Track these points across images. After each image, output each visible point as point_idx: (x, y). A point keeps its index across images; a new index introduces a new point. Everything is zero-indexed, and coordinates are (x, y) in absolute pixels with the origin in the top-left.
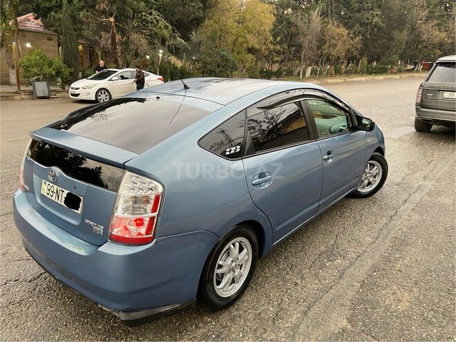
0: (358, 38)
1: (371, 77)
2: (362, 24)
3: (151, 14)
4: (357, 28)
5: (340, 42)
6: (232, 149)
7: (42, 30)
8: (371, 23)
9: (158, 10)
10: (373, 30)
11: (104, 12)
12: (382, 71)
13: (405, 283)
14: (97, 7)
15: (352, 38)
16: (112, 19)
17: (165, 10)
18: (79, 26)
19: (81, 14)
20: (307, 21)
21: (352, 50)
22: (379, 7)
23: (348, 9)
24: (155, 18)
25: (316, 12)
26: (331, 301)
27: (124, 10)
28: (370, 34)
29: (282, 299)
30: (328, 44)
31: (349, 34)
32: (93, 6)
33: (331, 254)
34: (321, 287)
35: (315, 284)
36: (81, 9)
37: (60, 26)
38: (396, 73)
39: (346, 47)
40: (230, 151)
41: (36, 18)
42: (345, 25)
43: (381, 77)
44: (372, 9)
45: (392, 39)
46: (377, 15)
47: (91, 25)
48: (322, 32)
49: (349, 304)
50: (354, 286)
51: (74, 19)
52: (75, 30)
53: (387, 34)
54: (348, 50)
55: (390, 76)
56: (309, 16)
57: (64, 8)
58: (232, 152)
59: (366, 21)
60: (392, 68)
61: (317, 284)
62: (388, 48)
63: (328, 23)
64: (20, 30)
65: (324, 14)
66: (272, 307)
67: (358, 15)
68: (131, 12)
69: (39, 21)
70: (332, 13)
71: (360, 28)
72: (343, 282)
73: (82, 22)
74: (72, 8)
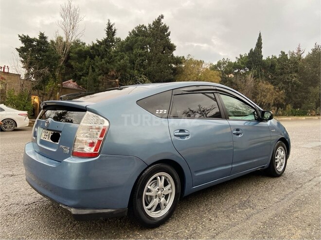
0: (282, 91)
1: (295, 117)
2: (285, 83)
3: (141, 77)
4: (281, 85)
5: (269, 94)
6: (161, 110)
7: (76, 88)
8: (291, 81)
9: (145, 75)
10: (293, 86)
11: (113, 76)
12: (304, 114)
13: (300, 225)
14: (109, 74)
15: (277, 91)
16: (117, 80)
17: (149, 75)
18: (97, 84)
19: (100, 77)
20: (244, 81)
21: (279, 99)
22: (296, 71)
23: (273, 73)
24: (143, 79)
25: (250, 76)
26: (237, 231)
27: (125, 75)
28: (291, 89)
29: (197, 227)
30: (260, 95)
31: (275, 88)
32: (107, 73)
33: (243, 205)
34: (230, 223)
35: (226, 221)
36: (100, 74)
37: (86, 84)
38: (314, 116)
39: (274, 97)
40: (159, 112)
41: (74, 82)
42: (272, 83)
43: (304, 118)
44: (291, 73)
45: (308, 92)
46: (295, 76)
47: (105, 84)
48: (255, 87)
49: (250, 234)
50: (257, 224)
51: (95, 80)
52: (95, 87)
53: (305, 89)
54: (275, 99)
55: (310, 117)
56: (245, 78)
57: (90, 74)
58: (160, 113)
59: (287, 80)
60: (311, 112)
61: (228, 221)
62: (306, 98)
63: (259, 82)
64: (63, 88)
65: (256, 77)
66: (188, 231)
67: (280, 77)
68: (129, 76)
69: (75, 83)
70: (261, 76)
71: (283, 85)
72: (249, 222)
73: (99, 82)
74: (95, 74)
